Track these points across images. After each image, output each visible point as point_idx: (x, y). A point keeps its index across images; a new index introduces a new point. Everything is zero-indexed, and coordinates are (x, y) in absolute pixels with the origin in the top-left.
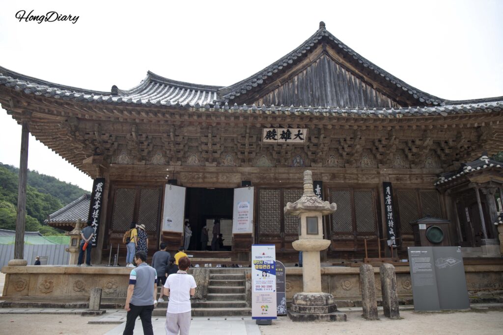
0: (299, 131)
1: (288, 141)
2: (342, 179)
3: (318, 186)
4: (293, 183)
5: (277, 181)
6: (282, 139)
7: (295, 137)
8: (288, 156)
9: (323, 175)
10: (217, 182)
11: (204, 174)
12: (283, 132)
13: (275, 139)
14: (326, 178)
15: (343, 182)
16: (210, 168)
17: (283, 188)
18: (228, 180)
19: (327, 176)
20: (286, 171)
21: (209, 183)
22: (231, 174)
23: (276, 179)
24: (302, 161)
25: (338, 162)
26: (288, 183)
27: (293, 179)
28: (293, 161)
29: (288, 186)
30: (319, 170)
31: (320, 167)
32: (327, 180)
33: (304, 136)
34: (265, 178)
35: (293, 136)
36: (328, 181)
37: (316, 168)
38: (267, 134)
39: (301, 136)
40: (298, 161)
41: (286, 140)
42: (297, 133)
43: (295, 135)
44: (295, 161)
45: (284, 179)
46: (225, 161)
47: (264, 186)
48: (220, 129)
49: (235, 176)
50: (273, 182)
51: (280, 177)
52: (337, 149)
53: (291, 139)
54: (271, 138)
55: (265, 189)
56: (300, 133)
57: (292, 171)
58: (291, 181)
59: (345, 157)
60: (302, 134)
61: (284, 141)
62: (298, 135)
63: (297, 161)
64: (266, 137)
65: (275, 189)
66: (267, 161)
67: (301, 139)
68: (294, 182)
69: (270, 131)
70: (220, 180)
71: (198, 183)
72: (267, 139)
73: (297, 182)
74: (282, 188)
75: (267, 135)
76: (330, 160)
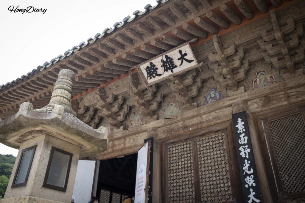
0: (180, 52)
1: (176, 70)
2: (283, 99)
3: (240, 120)
4: (208, 127)
5: (186, 130)
6: (167, 71)
7: (180, 61)
8: (193, 93)
9: (249, 103)
10: (124, 148)
11: (113, 143)
12: (162, 61)
13: (160, 75)
14: (256, 106)
15: (286, 103)
16: (118, 134)
17: (197, 136)
18: (134, 143)
19: (256, 103)
20: (196, 113)
21: (118, 151)
22: (137, 135)
23: (185, 127)
24: (217, 94)
25: (271, 77)
26: (202, 128)
27: (206, 121)
28: (206, 98)
29: (202, 132)
30: (241, 97)
31: (241, 93)
32: (257, 108)
33: (190, 56)
34: (173, 130)
35: (177, 63)
36: (258, 110)
37: (235, 97)
38: (147, 71)
39: (185, 57)
40: (213, 95)
41: (172, 72)
42: (179, 56)
43: (179, 59)
44: (208, 98)
45: (195, 125)
46: (133, 122)
47: (172, 141)
48: (112, 88)
49: (142, 136)
50: (182, 132)
51: (191, 124)
52: (263, 59)
53: (176, 66)
54: (154, 75)
55: (174, 143)
56: (183, 53)
57: (202, 111)
58: (204, 125)
59: (276, 65)
60: (186, 54)
61: (169, 73)
62: (183, 57)
63: (211, 96)
64: (148, 76)
65: (186, 140)
66: (175, 109)
67: (190, 61)
68: (209, 124)
69: (148, 67)
70: (127, 145)
71: (109, 153)
72: (151, 78)
73: (212, 123)
74: (193, 137)
75: (148, 74)
76: (258, 80)
